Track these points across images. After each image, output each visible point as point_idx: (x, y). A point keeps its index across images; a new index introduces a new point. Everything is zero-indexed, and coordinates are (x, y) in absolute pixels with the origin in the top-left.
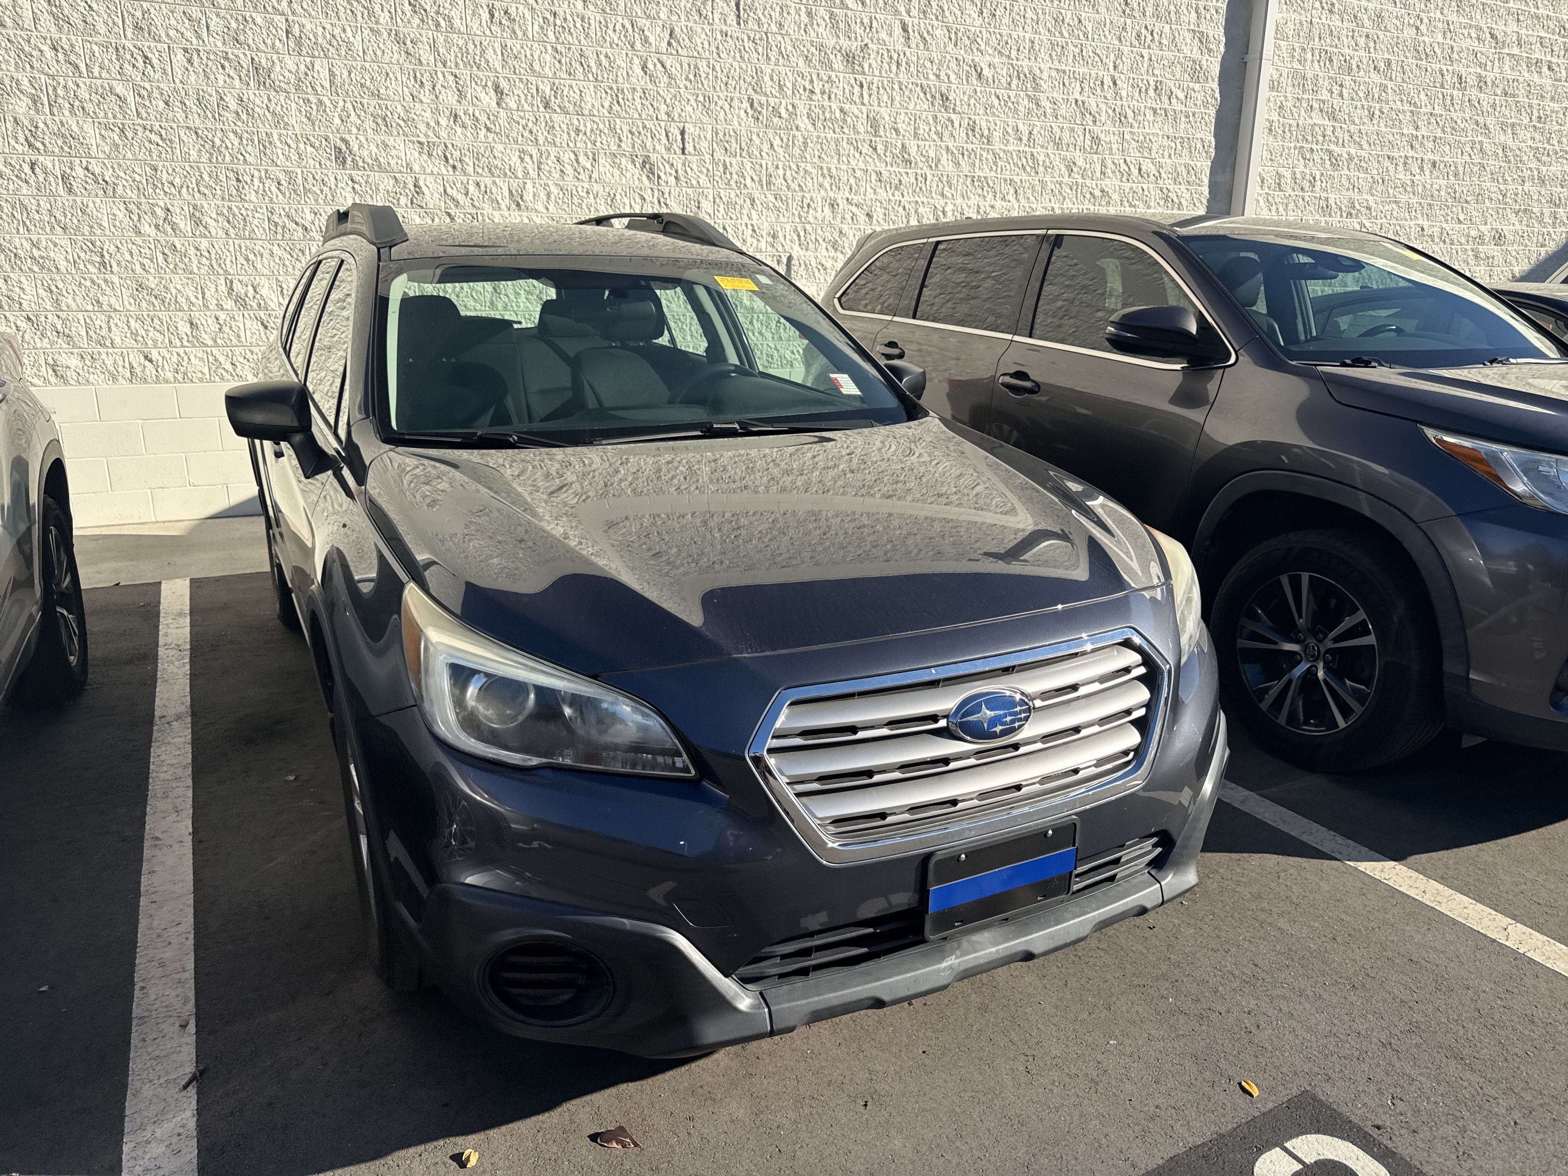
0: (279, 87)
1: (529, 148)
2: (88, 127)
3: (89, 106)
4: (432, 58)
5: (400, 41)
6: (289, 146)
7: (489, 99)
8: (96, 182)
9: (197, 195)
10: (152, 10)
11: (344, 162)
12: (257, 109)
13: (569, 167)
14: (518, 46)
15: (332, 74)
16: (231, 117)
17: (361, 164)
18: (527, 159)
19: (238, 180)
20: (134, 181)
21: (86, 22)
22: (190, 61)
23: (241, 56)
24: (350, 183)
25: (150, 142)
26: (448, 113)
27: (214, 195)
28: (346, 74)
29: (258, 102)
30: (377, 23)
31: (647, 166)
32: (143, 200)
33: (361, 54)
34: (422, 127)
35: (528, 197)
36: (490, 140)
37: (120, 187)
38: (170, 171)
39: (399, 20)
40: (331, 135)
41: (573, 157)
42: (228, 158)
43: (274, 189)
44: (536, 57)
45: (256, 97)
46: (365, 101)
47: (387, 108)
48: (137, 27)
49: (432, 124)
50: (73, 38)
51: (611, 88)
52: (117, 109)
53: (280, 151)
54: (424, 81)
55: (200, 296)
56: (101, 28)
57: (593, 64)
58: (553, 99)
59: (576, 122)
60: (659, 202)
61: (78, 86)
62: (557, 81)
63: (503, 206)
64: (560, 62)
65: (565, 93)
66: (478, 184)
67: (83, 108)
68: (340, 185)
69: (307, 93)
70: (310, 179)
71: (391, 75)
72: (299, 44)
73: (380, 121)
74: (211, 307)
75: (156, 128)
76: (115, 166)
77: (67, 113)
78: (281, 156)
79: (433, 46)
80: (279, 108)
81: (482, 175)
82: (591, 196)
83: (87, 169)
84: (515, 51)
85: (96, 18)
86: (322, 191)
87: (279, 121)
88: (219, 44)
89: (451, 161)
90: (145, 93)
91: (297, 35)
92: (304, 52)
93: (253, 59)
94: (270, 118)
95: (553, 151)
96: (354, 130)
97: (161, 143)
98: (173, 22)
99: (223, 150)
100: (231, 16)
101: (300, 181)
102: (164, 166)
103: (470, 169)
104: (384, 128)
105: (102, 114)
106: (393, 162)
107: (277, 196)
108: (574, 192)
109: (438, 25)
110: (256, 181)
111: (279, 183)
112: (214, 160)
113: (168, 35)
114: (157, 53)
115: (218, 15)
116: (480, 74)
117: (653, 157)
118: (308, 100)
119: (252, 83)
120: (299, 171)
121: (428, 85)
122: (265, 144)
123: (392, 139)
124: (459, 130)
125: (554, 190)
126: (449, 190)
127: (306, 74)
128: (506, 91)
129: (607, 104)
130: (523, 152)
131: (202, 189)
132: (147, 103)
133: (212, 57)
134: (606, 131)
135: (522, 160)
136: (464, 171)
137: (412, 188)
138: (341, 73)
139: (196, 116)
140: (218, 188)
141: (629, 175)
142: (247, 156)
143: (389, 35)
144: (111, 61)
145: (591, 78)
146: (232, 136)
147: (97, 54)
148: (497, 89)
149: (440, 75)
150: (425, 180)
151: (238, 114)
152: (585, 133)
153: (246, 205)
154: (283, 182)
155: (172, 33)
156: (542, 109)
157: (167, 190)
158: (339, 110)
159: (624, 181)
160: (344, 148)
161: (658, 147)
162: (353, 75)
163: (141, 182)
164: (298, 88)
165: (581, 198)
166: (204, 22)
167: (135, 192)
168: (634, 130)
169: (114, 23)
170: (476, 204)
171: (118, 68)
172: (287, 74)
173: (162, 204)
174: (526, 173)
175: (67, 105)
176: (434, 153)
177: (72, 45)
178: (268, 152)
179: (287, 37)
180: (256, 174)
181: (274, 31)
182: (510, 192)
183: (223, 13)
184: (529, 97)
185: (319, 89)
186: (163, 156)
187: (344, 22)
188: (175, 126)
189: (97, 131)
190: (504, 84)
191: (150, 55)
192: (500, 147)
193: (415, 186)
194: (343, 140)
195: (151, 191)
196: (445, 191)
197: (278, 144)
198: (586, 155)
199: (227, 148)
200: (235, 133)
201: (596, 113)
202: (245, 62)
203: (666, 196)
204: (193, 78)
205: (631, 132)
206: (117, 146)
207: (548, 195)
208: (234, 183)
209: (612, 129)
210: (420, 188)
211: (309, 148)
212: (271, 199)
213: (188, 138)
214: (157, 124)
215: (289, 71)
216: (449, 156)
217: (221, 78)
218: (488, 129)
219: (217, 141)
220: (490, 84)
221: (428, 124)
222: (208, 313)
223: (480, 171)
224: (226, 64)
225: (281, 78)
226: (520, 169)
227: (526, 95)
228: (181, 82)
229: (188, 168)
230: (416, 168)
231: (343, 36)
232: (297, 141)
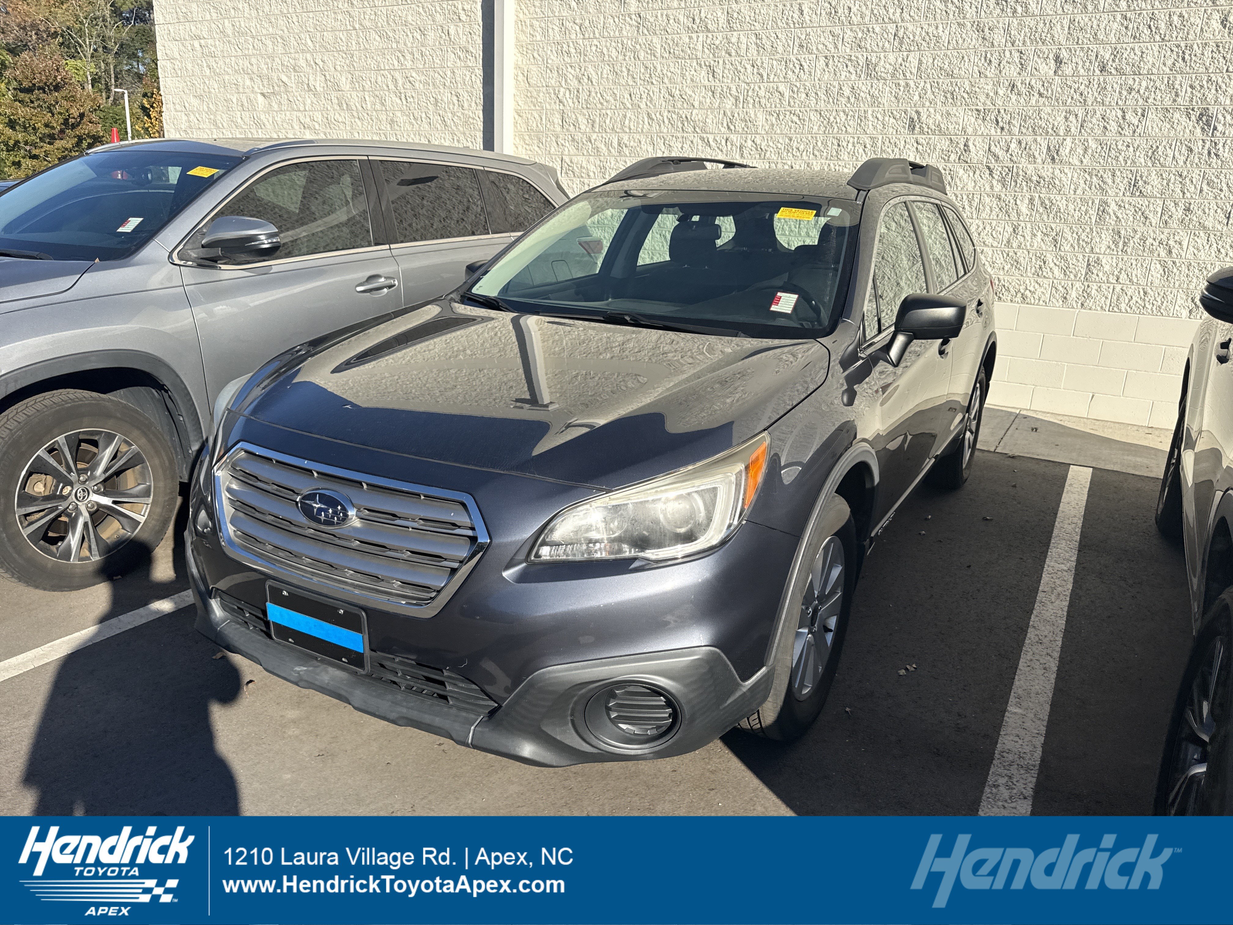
0: (880, 76)
1: (1076, 109)
2: (760, 115)
3: (763, 101)
4: (1004, 41)
5: (980, 29)
6: (878, 119)
7: (1047, 69)
8: (757, 149)
9: (811, 156)
10: (812, 33)
11: (914, 129)
12: (862, 94)
13: (1113, 124)
14: (1087, 20)
15: (920, 62)
16: (844, 100)
17: (926, 130)
18: (1072, 118)
19: (839, 145)
20: (777, 148)
21: (772, 46)
22: (827, 65)
23: (860, 57)
24: (915, 145)
25: (792, 122)
26: (1007, 84)
27: (821, 156)
28: (931, 60)
29: (864, 89)
30: (964, 18)
31: (1204, 119)
32: (780, 161)
33: (946, 45)
34: (983, 98)
35: (1065, 152)
36: (1041, 103)
37: (769, 153)
38: (799, 141)
39: (983, 13)
40: (909, 109)
41: (1120, 114)
42: (836, 130)
43: (861, 151)
44: (1102, 26)
45: (863, 86)
46: (940, 81)
47: (956, 85)
48: (801, 46)
49: (992, 94)
50: (764, 58)
51: (1178, 46)
52: (778, 101)
53: (870, 123)
54: (993, 60)
55: (797, 226)
56: (780, 49)
57: (1162, 26)
58: (1110, 63)
59: (1131, 82)
60: (1209, 153)
61: (760, 88)
62: (1119, 46)
63: (1039, 160)
64: (1126, 28)
65: (1125, 55)
66: (1020, 142)
67: (760, 102)
68: (907, 146)
69: (899, 79)
70: (887, 143)
71: (966, 58)
72: (901, 43)
73: (949, 95)
74: (803, 234)
75: (798, 112)
76: (769, 139)
77: (751, 106)
78: (871, 126)
79: (1007, 31)
80: (876, 92)
81: (1025, 134)
82: (1131, 149)
83: (753, 141)
84: (1082, 24)
85: (779, 43)
86: (893, 151)
87: (875, 101)
88: (848, 50)
89: (1001, 124)
90: (795, 89)
91: (901, 36)
92: (904, 49)
93: (867, 58)
94: (869, 99)
95: (1100, 110)
96: (927, 104)
97: (798, 122)
98: (822, 39)
99: (834, 124)
100: (860, 29)
101: (879, 144)
102: (796, 138)
103: (1016, 130)
104: (950, 101)
105: (769, 105)
106: (950, 127)
107: (862, 156)
108: (1113, 146)
109: (1015, 11)
110: (850, 145)
111: (865, 147)
112: (827, 132)
113: (817, 49)
114: (808, 62)
115: (851, 30)
116: (1044, 48)
117: (1213, 110)
118: (899, 84)
119: (862, 76)
120: (880, 137)
121: (995, 63)
122: (862, 118)
123: (955, 109)
124: (1014, 97)
125: (1093, 144)
126: (993, 148)
127: (901, 65)
128: (1065, 60)
129: (1169, 63)
130: (1070, 112)
131: (816, 152)
132: (795, 96)
133: (841, 60)
134: (1163, 87)
135: (1066, 118)
136: (1010, 131)
137: (962, 147)
138: (928, 60)
139: (823, 102)
140: (825, 151)
141: (1179, 128)
142: (848, 128)
143: (972, 25)
144: (781, 70)
145: (1157, 38)
146: (842, 114)
147: (774, 67)
148: (1058, 60)
149: (1007, 54)
150: (974, 140)
151: (849, 98)
152: (1139, 91)
153: (840, 163)
154: (868, 146)
155: (820, 46)
156: (1097, 72)
157: (794, 153)
158: (919, 89)
159: (1172, 135)
160: (916, 118)
161: (1221, 98)
162: (936, 61)
163: (781, 149)
164: (893, 75)
165: (1119, 151)
166: (841, 36)
167: (777, 155)
168: (1196, 84)
169: (788, 45)
170: (1015, 159)
171: (784, 74)
172: (888, 66)
173: (789, 163)
174: (1068, 131)
175: (752, 101)
176: (988, 118)
177: (762, 63)
178: (862, 124)
179: (894, 39)
180: (851, 140)
181: (886, 36)
182: (1049, 147)
183: (855, 28)
184: (1087, 64)
185: (908, 75)
186: (797, 131)
187: (939, 21)
188: (808, 109)
189: (764, 116)
190: (1064, 54)
191: (803, 64)
192: (1048, 109)
193: (965, 145)
194: (917, 112)
195: (785, 154)
196: (989, 148)
197: (871, 118)
198: (1136, 112)
199: (837, 123)
200: (844, 112)
201: (1155, 71)
202: (862, 61)
203: (1220, 146)
204: (826, 77)
205: (1191, 87)
206: (773, 125)
207: (1086, 150)
208: (836, 147)
209: (1170, 86)
210: (968, 146)
211: (892, 120)
212: (857, 158)
213: (814, 117)
214: (798, 109)
215: (890, 64)
216: (1000, 120)
217: (844, 74)
218: (1041, 95)
219: (832, 119)
220: (1051, 56)
221: (988, 95)
222: (800, 239)
223: (1024, 131)
224: (849, 64)
225: (883, 70)
226: (1063, 128)
227: (1084, 62)
228: (819, 80)
229: (810, 138)
230: (970, 130)
231: (935, 32)
232: (884, 115)
